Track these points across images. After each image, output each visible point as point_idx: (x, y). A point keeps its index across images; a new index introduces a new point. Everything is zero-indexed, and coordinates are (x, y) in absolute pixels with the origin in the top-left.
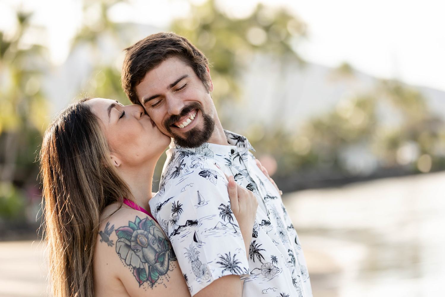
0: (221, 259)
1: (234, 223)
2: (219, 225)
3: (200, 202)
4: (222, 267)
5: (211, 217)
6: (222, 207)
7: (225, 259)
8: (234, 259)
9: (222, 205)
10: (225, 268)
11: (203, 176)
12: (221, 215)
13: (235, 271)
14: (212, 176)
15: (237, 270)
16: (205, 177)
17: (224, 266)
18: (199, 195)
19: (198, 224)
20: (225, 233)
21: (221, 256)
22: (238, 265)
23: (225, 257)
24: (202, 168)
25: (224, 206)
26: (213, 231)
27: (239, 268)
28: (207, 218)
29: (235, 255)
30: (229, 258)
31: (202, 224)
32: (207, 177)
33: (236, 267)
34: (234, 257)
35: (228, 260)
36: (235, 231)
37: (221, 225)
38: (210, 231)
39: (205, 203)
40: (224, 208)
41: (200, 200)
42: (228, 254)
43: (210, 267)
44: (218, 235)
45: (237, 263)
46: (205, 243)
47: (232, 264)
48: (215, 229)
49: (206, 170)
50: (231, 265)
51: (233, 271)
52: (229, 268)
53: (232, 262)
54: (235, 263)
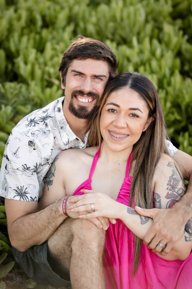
2: (20, 169)
3: (15, 154)
6: (25, 166)
7: (19, 189)
8: (25, 191)
9: (26, 165)
10: (18, 195)
13: (23, 198)
15: (25, 197)
17: (17, 193)
19: (9, 161)
21: (17, 187)
22: (27, 195)
23: (20, 188)
24: (34, 139)
25: (27, 166)
27: (27, 197)
29: (27, 188)
30: (22, 189)
31: (11, 163)
32: (30, 146)
33: (25, 196)
34: (25, 189)
35: (20, 190)
39: (17, 157)
42: (22, 187)
49: (34, 142)
50: (22, 194)
51: (22, 198)
52: (20, 195)
53: (23, 192)
54: (25, 193)
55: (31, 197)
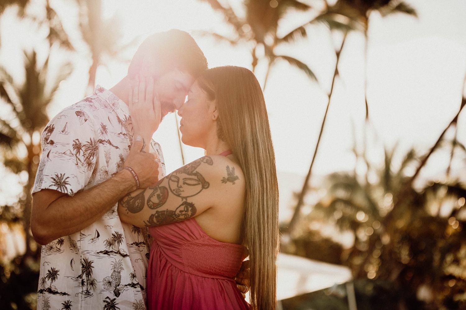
0: (56, 176)
1: (79, 157)
2: (68, 152)
3: (64, 131)
4: (53, 182)
5: (65, 144)
7: (58, 177)
8: (65, 180)
9: (78, 140)
10: (55, 184)
11: (77, 115)
12: (73, 147)
13: (61, 189)
14: (83, 118)
15: (63, 188)
16: (78, 116)
17: (55, 182)
18: (66, 125)
19: (54, 145)
20: (69, 159)
21: (57, 174)
22: (66, 186)
23: (60, 176)
26: (62, 155)
27: (66, 188)
28: (62, 144)
29: (68, 178)
30: (62, 178)
31: (56, 147)
32: (79, 117)
33: (63, 186)
34: (66, 178)
35: (60, 179)
36: (76, 163)
37: (69, 152)
38: (59, 154)
39: (67, 133)
40: (78, 143)
41: (65, 130)
42: (63, 175)
43: (45, 178)
44: (63, 158)
45: (66, 184)
46: (51, 160)
47: (62, 183)
48: (63, 154)
49: (83, 111)
50: (60, 183)
51: (60, 188)
52: (58, 185)
53: (62, 181)
54: (65, 183)
55: (71, 190)
